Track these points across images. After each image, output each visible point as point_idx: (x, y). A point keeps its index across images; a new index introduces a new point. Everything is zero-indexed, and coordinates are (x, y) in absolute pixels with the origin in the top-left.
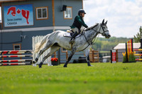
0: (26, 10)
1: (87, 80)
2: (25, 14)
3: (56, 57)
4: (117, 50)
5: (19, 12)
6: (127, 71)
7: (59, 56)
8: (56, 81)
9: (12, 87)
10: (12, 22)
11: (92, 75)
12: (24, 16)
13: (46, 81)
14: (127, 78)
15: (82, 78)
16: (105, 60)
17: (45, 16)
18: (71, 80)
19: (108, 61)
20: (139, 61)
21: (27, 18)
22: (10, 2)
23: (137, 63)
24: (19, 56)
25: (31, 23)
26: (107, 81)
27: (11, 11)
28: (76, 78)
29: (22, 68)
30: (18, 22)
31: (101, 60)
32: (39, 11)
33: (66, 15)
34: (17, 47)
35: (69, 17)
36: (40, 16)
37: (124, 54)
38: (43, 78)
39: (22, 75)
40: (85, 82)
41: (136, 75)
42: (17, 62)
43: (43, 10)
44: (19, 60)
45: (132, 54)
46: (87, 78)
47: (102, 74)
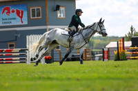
0: (20, 10)
1: (79, 78)
2: (19, 14)
3: (50, 56)
4: (109, 49)
5: (13, 12)
6: (119, 68)
7: (53, 54)
8: (49, 79)
9: (7, 84)
10: (6, 21)
11: (84, 73)
12: (18, 15)
13: (40, 78)
14: (119, 75)
15: (75, 76)
16: (97, 58)
17: (38, 15)
18: (64, 77)
19: (100, 59)
20: (130, 59)
21: (21, 17)
22: (5, 2)
23: (129, 61)
24: (13, 54)
25: (25, 22)
26: (99, 78)
27: (6, 11)
28: (69, 76)
29: (16, 66)
30: (12, 21)
31: (93, 58)
32: (33, 11)
33: (59, 15)
34: (11, 46)
35: (62, 16)
36: (34, 16)
37: (116, 53)
38: (37, 76)
39: (16, 73)
40: (78, 80)
41: (128, 73)
42: (12, 60)
43: (37, 9)
44: (13, 58)
45: (124, 53)
46: (79, 76)
47: (94, 72)
